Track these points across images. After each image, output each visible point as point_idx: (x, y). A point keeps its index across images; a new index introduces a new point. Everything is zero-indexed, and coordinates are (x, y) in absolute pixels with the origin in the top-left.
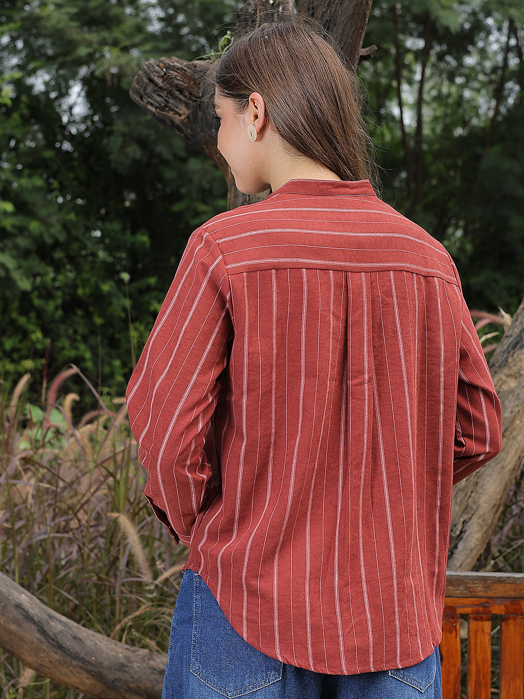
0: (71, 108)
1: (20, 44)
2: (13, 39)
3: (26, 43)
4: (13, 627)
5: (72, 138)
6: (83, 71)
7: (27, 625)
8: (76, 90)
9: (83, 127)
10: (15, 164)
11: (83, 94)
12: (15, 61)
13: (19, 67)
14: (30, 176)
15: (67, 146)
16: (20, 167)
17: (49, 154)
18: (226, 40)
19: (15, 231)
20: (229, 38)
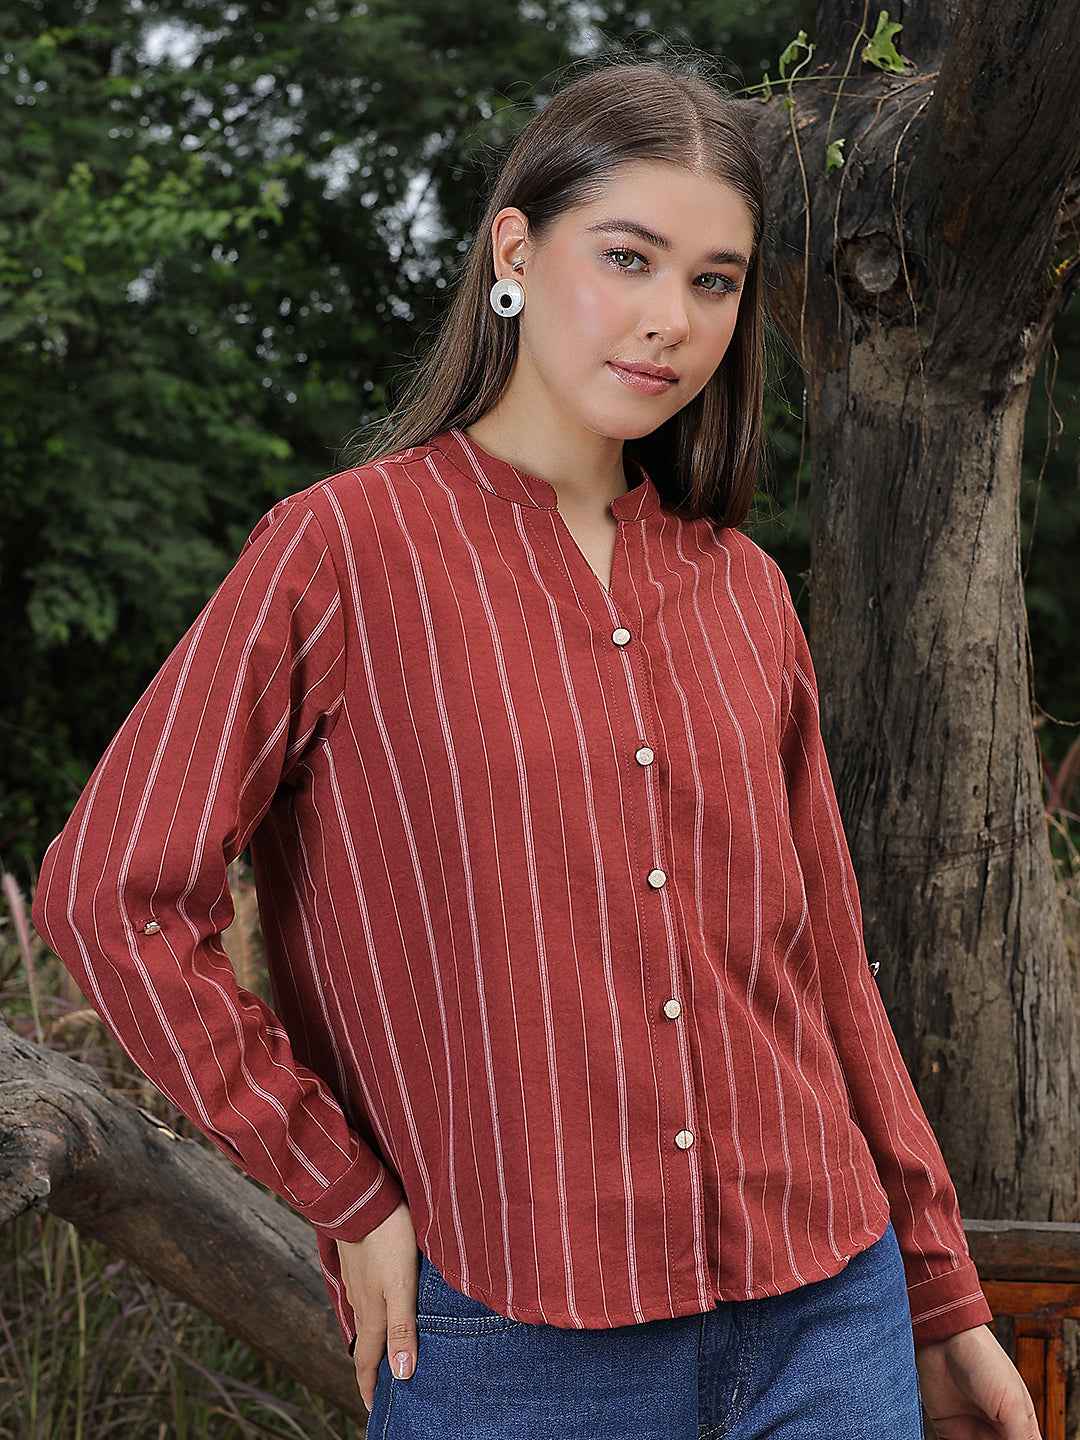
0: (408, 226)
1: (296, 93)
2: (281, 83)
3: (308, 88)
5: (411, 293)
6: (434, 143)
8: (419, 183)
9: (434, 266)
10: (294, 353)
11: (432, 194)
12: (284, 127)
13: (299, 142)
14: (324, 378)
15: (402, 308)
16: (302, 358)
17: (365, 334)
18: (796, 50)
20: (803, 45)
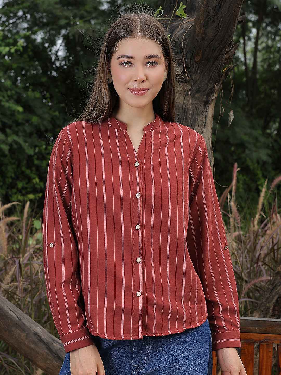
0: (57, 52)
1: (29, 16)
2: (25, 13)
3: (31, 15)
4: (32, 346)
5: (57, 69)
6: (63, 32)
7: (41, 345)
8: (59, 42)
9: (63, 63)
10: (25, 84)
11: (63, 44)
12: (25, 25)
13: (28, 29)
14: (33, 91)
15: (54, 74)
16: (28, 85)
17: (44, 80)
18: (159, 11)
19: (24, 122)
20: (161, 10)
